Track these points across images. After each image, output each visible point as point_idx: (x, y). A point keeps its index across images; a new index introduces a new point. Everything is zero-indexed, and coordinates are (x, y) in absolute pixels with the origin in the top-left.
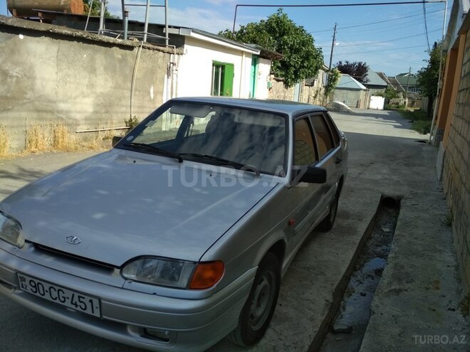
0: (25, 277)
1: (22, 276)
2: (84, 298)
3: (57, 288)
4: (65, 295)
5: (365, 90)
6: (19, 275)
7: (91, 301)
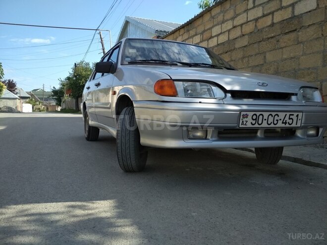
0: (248, 113)
1: (245, 113)
2: (293, 115)
3: (273, 114)
4: (278, 118)
5: (19, 99)
6: (243, 113)
7: (297, 116)
